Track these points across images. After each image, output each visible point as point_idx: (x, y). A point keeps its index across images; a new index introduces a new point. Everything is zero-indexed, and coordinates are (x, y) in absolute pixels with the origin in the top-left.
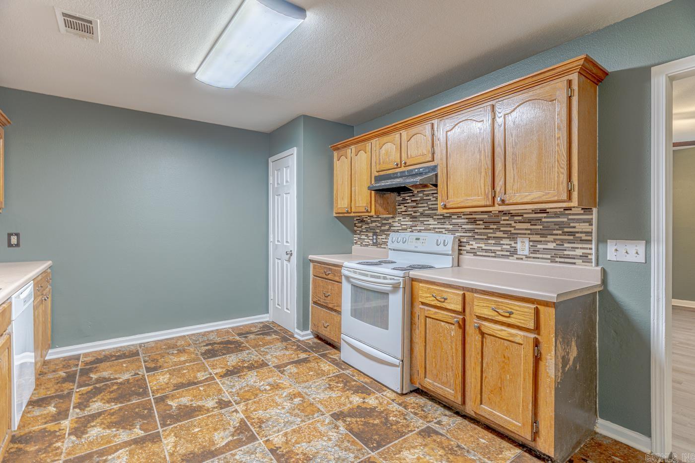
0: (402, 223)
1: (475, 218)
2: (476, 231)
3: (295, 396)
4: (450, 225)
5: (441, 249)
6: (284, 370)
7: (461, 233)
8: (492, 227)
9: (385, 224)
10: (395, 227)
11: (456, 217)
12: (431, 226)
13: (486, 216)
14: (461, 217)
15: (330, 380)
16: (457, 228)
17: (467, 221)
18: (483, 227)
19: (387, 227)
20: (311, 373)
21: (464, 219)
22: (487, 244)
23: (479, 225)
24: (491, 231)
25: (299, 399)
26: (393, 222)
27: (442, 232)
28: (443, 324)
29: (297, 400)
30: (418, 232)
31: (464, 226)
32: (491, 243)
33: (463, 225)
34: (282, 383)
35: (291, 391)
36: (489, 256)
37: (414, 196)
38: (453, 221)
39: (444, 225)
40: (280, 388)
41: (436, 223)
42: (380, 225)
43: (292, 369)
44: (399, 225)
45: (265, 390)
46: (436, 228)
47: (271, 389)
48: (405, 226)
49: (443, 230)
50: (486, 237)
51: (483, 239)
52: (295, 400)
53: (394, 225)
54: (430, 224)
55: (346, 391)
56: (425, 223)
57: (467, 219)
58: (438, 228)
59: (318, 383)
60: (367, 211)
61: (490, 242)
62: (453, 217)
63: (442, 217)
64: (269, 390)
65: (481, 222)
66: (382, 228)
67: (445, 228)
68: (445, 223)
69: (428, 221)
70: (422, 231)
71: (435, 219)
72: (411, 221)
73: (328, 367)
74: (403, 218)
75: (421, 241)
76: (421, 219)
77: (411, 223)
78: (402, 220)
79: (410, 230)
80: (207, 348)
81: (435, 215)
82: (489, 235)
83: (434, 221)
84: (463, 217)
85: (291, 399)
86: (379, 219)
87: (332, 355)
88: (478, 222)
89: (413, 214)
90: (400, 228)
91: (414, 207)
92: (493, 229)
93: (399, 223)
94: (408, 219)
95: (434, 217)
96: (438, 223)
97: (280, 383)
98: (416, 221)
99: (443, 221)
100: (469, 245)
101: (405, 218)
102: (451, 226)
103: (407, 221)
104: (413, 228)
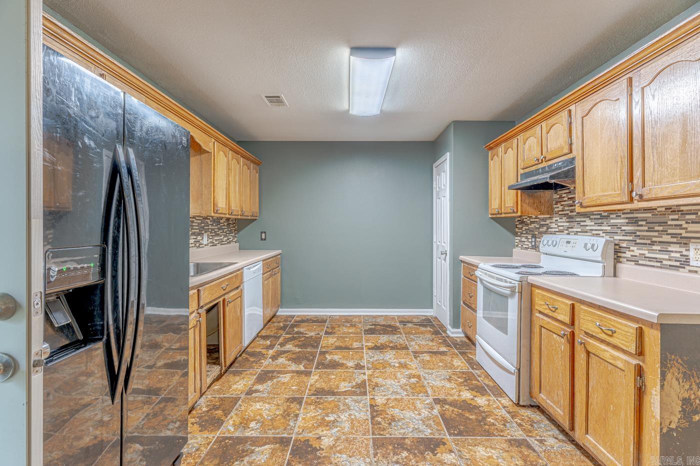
0: (559, 224)
1: (637, 218)
2: (638, 233)
3: (414, 376)
4: (609, 226)
5: (590, 254)
6: (419, 356)
7: (620, 236)
8: (657, 228)
9: (542, 226)
10: (552, 228)
11: (614, 216)
12: (587, 228)
13: (650, 215)
14: (620, 216)
15: (454, 374)
16: (615, 230)
17: (627, 221)
18: (646, 228)
19: (545, 229)
20: (440, 364)
21: (624, 218)
22: (650, 251)
23: (642, 226)
24: (656, 234)
25: (416, 379)
26: (551, 223)
27: (599, 234)
28: (555, 336)
29: (413, 380)
30: (575, 234)
31: (623, 228)
32: (656, 250)
33: (623, 226)
34: (410, 365)
35: (414, 372)
36: (654, 266)
37: (570, 192)
38: (612, 221)
39: (601, 226)
40: (406, 368)
41: (593, 223)
42: (538, 226)
43: (427, 357)
44: (556, 226)
45: (394, 366)
46: (593, 230)
47: (399, 367)
48: (562, 228)
49: (601, 232)
50: (649, 242)
51: (646, 244)
52: (412, 379)
53: (552, 227)
54: (587, 226)
55: (462, 386)
56: (582, 224)
57: (627, 218)
58: (595, 230)
59: (440, 373)
60: (514, 212)
61: (654, 247)
62: (612, 216)
63: (599, 217)
64: (397, 367)
65: (644, 223)
66: (541, 230)
67: (603, 230)
68: (603, 223)
69: (585, 221)
70: (579, 233)
71: (592, 219)
72: (567, 222)
73: (460, 363)
74: (560, 219)
75: (571, 244)
76: (577, 220)
77: (568, 224)
78: (559, 220)
79: (567, 232)
80: (371, 327)
81: (592, 215)
82: (654, 239)
83: (591, 222)
84: (622, 216)
85: (410, 378)
86: (538, 220)
87: (471, 355)
88: (640, 223)
89: (570, 214)
90: (557, 230)
91: (571, 206)
92: (658, 231)
93: (556, 224)
94: (564, 219)
95: (592, 217)
96: (595, 223)
97: (408, 364)
98: (572, 222)
99: (600, 221)
100: (629, 251)
101: (562, 218)
102: (609, 228)
103: (564, 222)
104: (570, 230)
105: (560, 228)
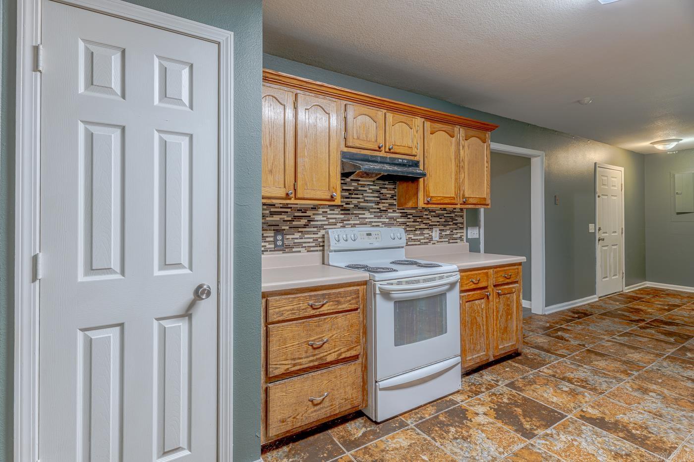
0: (329, 216)
1: (407, 213)
2: (408, 224)
4: (387, 218)
8: (418, 220)
9: (300, 217)
10: (317, 221)
11: (391, 211)
12: (367, 220)
13: (414, 211)
14: (396, 211)
16: (392, 222)
17: (400, 215)
18: (412, 220)
19: (303, 222)
21: (398, 213)
22: (415, 235)
23: (409, 218)
24: (418, 223)
26: (314, 214)
27: (379, 226)
30: (352, 227)
31: (398, 220)
32: (418, 234)
33: (398, 218)
36: (416, 245)
37: (346, 184)
38: (389, 215)
39: (380, 218)
41: (373, 216)
42: (290, 219)
44: (325, 218)
46: (372, 222)
48: (334, 221)
49: (380, 224)
50: (414, 229)
51: (412, 231)
53: (316, 219)
54: (366, 218)
56: (360, 216)
57: (401, 213)
58: (375, 222)
61: (417, 232)
62: (389, 211)
63: (378, 210)
65: (411, 216)
66: (294, 223)
67: (382, 222)
68: (382, 216)
69: (364, 214)
70: (357, 226)
71: (372, 212)
72: (341, 214)
74: (331, 210)
75: (373, 236)
76: (355, 212)
77: (343, 216)
78: (329, 212)
79: (341, 224)
81: (372, 208)
82: (417, 227)
83: (371, 214)
84: (397, 211)
86: (289, 210)
88: (409, 216)
89: (345, 206)
90: (327, 223)
91: (347, 198)
92: (419, 222)
93: (323, 217)
94: (337, 211)
95: (371, 210)
96: (375, 216)
98: (349, 214)
99: (379, 214)
101: (334, 210)
102: (388, 220)
103: (336, 214)
104: (345, 222)
105: (331, 221)
